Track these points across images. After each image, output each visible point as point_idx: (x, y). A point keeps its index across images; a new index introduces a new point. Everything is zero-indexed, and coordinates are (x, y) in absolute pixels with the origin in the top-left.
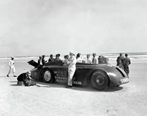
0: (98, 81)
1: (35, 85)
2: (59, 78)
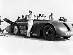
0: (47, 33)
2: (22, 31)
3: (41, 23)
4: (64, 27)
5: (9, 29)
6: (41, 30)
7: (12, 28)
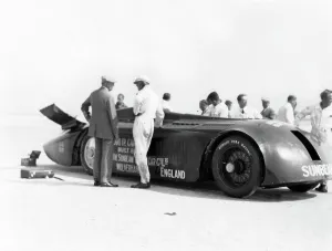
1: (51, 176)
2: (124, 158)
3: (205, 128)
4: (294, 146)
5: (62, 150)
6: (204, 155)
7: (75, 147)
